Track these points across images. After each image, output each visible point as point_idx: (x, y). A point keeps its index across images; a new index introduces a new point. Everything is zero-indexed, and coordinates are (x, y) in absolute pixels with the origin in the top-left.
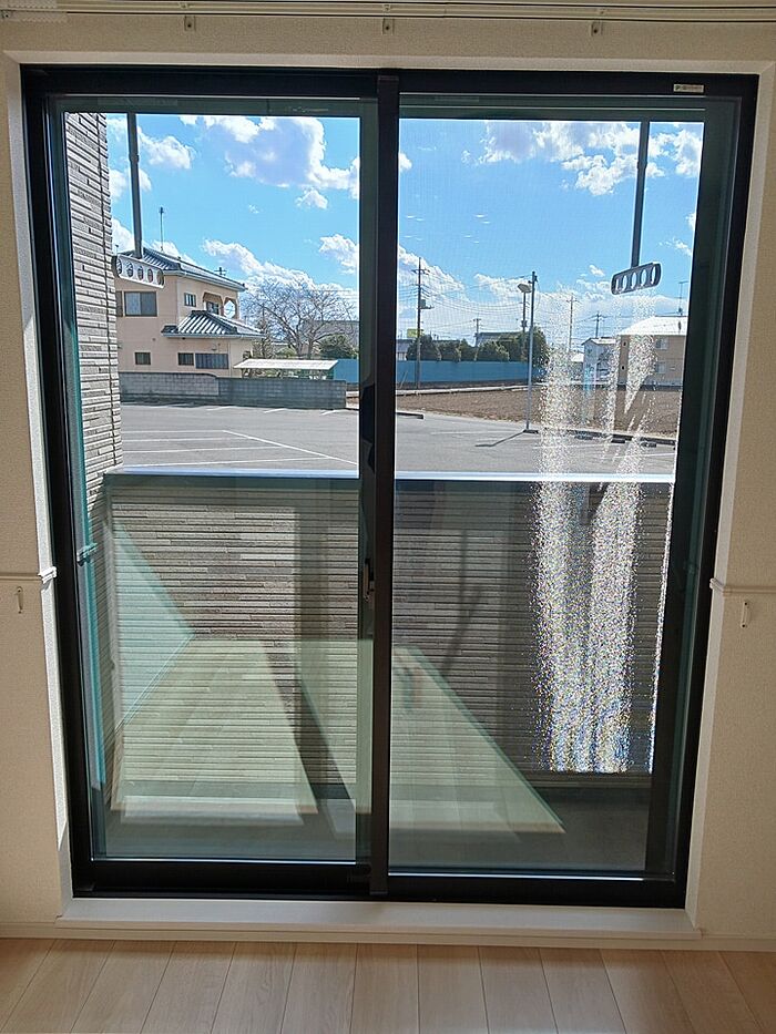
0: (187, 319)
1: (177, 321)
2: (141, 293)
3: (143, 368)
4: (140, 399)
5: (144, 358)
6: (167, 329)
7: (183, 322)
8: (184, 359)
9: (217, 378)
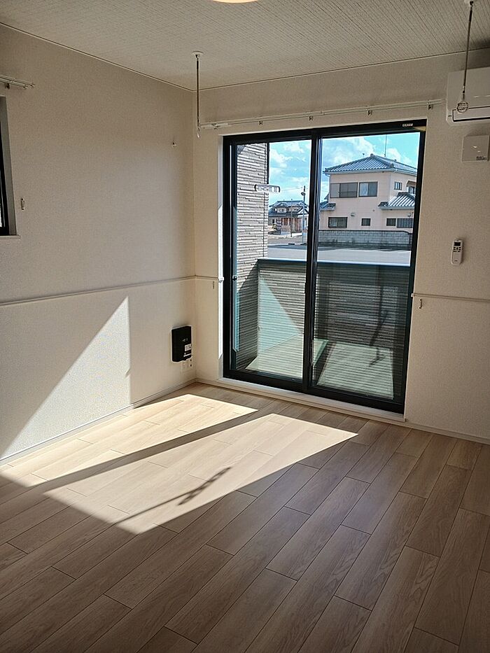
0: (395, 197)
1: (388, 199)
2: (369, 183)
3: (366, 228)
4: (361, 246)
5: (366, 222)
6: (382, 204)
7: (392, 199)
8: (390, 222)
9: (409, 234)
